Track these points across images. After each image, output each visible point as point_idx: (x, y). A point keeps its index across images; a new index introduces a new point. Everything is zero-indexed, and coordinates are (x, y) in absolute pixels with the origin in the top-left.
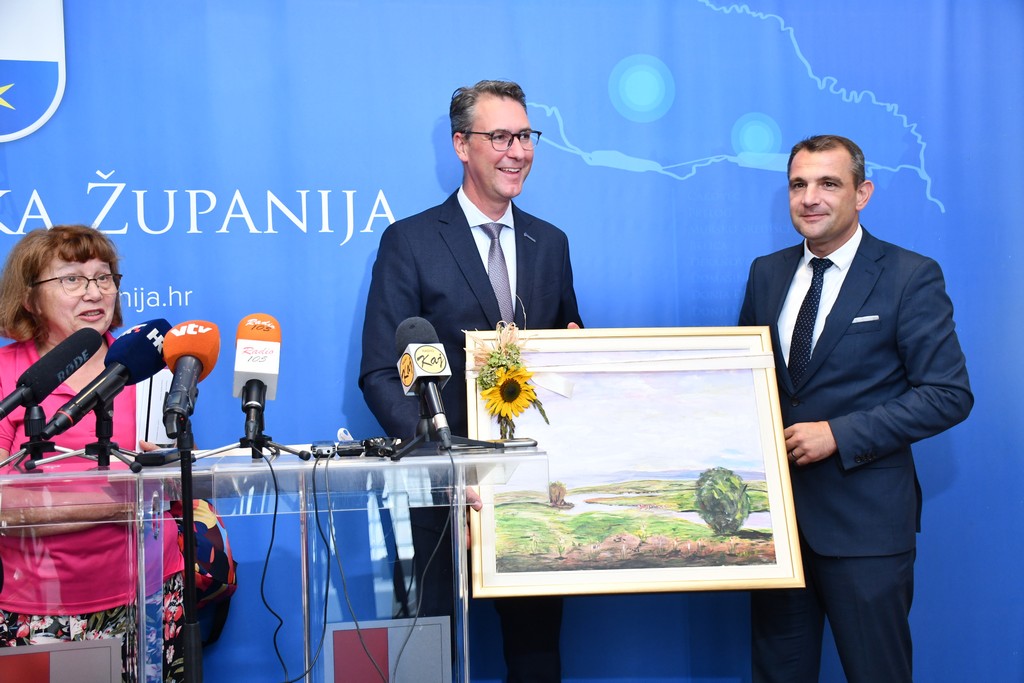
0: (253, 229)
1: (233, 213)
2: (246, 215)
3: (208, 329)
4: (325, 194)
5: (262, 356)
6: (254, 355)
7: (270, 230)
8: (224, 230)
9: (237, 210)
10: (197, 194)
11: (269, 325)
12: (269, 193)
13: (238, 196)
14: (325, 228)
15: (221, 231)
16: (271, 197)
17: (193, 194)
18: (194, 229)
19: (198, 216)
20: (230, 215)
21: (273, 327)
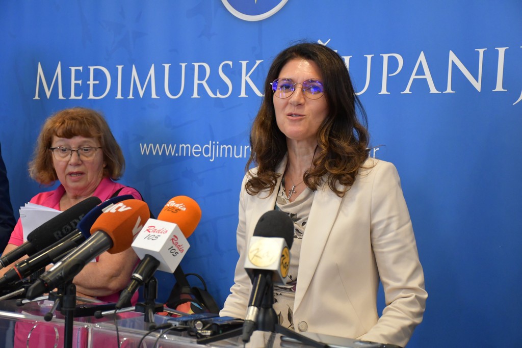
0: (433, 90)
1: (416, 75)
2: (428, 76)
3: (129, 208)
4: (502, 51)
5: (157, 234)
6: (152, 234)
7: (449, 90)
8: (407, 91)
9: (421, 71)
10: (389, 57)
11: (180, 208)
12: (451, 52)
13: (422, 58)
14: (499, 87)
15: (405, 92)
16: (452, 57)
17: (386, 57)
18: (384, 91)
19: (388, 78)
20: (413, 76)
21: (184, 209)
